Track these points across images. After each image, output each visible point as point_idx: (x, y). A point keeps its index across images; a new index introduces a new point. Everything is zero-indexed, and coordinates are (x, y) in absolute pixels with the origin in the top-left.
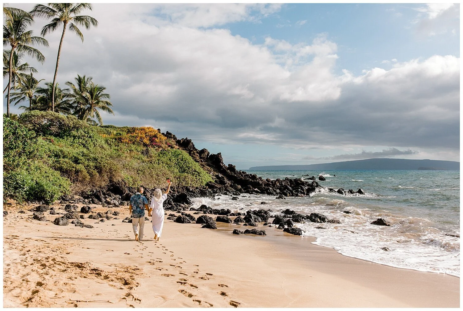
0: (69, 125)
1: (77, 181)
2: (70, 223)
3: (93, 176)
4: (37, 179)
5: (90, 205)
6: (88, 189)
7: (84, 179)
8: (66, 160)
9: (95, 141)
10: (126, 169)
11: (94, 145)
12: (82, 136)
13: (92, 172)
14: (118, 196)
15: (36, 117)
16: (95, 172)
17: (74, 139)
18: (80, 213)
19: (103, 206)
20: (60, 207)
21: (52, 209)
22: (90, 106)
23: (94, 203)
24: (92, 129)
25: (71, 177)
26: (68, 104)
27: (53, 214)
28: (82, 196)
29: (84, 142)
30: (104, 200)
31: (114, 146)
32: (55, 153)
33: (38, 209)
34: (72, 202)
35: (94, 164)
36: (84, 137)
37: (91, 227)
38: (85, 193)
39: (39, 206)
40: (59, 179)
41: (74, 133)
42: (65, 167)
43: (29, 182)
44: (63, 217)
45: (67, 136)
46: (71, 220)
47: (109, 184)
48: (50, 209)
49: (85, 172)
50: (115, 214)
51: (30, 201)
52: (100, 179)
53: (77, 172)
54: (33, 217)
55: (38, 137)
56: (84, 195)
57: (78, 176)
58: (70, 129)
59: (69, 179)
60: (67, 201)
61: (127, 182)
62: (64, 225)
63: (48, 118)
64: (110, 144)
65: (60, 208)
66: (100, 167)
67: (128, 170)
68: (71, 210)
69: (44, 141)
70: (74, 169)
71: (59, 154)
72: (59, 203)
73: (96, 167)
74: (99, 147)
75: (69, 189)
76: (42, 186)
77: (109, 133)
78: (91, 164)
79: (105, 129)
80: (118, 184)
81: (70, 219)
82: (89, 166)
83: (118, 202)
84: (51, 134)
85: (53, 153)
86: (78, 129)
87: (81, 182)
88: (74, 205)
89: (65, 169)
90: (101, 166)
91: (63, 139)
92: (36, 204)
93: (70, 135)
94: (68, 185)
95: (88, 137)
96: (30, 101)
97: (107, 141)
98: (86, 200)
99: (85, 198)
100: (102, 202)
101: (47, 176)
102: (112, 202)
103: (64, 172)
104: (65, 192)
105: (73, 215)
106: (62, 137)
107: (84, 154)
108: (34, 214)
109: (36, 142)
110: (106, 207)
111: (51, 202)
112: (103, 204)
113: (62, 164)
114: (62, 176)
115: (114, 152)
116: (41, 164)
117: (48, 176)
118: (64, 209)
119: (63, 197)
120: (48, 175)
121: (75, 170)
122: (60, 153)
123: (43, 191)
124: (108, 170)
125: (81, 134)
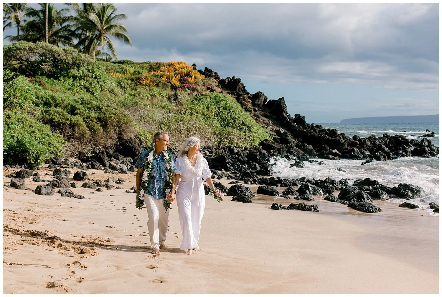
0: (67, 61)
1: (73, 138)
2: (56, 192)
3: (95, 131)
4: (18, 136)
5: (88, 170)
6: (88, 149)
7: (83, 136)
8: (59, 109)
9: (103, 82)
10: (144, 122)
11: (101, 88)
12: (85, 76)
13: (94, 126)
14: (129, 159)
15: (22, 51)
16: (98, 126)
17: (73, 81)
18: (73, 180)
19: (106, 172)
20: (47, 172)
21: (36, 175)
22: (99, 33)
23: (93, 167)
24: (98, 66)
25: (64, 133)
26: (70, 30)
27: (36, 181)
28: (79, 159)
29: (87, 85)
30: (108, 164)
31: (130, 89)
32: (45, 100)
33: (19, 175)
34: (64, 166)
35: (96, 115)
36: (87, 77)
37: (81, 198)
38: (84, 155)
39: (20, 171)
40: (48, 135)
41: (74, 71)
42: (57, 120)
43: (8, 138)
44: (47, 185)
45: (64, 77)
46: (57, 189)
47: (117, 142)
48: (34, 175)
49: (84, 126)
50: (119, 182)
51: (9, 164)
52: (104, 136)
53: (73, 126)
54: (10, 185)
55: (14, 79)
56: (82, 157)
57: (74, 131)
58: (68, 67)
59: (62, 136)
60: (58, 164)
61: (143, 139)
62: (48, 194)
63: (38, 51)
64: (124, 87)
65: (46, 174)
66: (104, 119)
67: (147, 124)
68: (60, 176)
69: (31, 84)
70: (68, 122)
71: (49, 102)
72: (47, 168)
73: (99, 119)
74: (108, 92)
75: (61, 148)
76: (24, 144)
77: (124, 71)
78: (93, 114)
79: (119, 66)
80: (130, 142)
81: (57, 187)
82: (89, 118)
83: (127, 166)
84: (42, 74)
85: (42, 100)
86: (78, 66)
87: (79, 139)
88: (65, 170)
89: (57, 122)
90: (106, 117)
91: (59, 80)
92: (17, 168)
93: (68, 75)
94: (60, 144)
95: (92, 77)
96: (18, 29)
97: (119, 83)
98: (84, 164)
99: (83, 161)
100: (105, 166)
101: (32, 132)
102: (118, 166)
103: (55, 125)
104: (57, 152)
105: (61, 183)
106: (57, 78)
107: (84, 100)
108: (12, 181)
109: (12, 85)
110: (109, 173)
111: (36, 166)
112: (106, 169)
113: (53, 115)
114: (52, 132)
115: (130, 99)
116: (25, 115)
117: (34, 132)
118: (52, 175)
119: (54, 160)
120: (33, 129)
121: (70, 124)
122: (50, 100)
123: (26, 151)
124: (115, 124)
125: (84, 73)
